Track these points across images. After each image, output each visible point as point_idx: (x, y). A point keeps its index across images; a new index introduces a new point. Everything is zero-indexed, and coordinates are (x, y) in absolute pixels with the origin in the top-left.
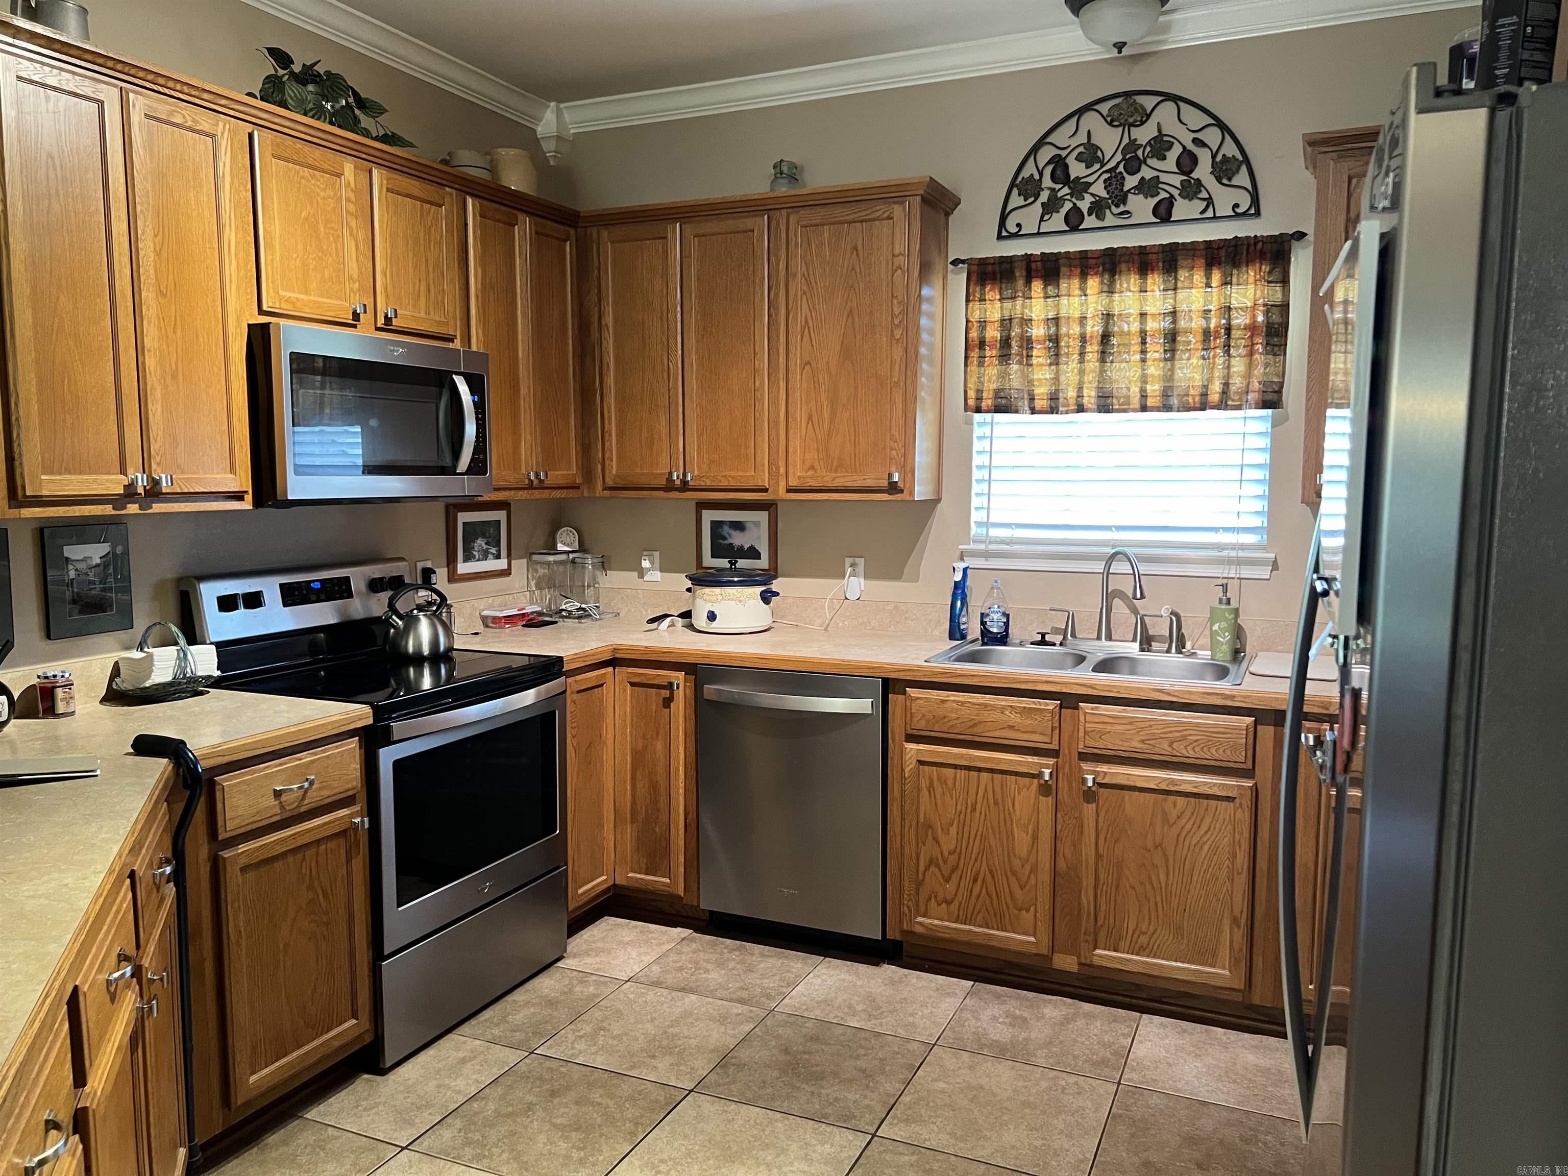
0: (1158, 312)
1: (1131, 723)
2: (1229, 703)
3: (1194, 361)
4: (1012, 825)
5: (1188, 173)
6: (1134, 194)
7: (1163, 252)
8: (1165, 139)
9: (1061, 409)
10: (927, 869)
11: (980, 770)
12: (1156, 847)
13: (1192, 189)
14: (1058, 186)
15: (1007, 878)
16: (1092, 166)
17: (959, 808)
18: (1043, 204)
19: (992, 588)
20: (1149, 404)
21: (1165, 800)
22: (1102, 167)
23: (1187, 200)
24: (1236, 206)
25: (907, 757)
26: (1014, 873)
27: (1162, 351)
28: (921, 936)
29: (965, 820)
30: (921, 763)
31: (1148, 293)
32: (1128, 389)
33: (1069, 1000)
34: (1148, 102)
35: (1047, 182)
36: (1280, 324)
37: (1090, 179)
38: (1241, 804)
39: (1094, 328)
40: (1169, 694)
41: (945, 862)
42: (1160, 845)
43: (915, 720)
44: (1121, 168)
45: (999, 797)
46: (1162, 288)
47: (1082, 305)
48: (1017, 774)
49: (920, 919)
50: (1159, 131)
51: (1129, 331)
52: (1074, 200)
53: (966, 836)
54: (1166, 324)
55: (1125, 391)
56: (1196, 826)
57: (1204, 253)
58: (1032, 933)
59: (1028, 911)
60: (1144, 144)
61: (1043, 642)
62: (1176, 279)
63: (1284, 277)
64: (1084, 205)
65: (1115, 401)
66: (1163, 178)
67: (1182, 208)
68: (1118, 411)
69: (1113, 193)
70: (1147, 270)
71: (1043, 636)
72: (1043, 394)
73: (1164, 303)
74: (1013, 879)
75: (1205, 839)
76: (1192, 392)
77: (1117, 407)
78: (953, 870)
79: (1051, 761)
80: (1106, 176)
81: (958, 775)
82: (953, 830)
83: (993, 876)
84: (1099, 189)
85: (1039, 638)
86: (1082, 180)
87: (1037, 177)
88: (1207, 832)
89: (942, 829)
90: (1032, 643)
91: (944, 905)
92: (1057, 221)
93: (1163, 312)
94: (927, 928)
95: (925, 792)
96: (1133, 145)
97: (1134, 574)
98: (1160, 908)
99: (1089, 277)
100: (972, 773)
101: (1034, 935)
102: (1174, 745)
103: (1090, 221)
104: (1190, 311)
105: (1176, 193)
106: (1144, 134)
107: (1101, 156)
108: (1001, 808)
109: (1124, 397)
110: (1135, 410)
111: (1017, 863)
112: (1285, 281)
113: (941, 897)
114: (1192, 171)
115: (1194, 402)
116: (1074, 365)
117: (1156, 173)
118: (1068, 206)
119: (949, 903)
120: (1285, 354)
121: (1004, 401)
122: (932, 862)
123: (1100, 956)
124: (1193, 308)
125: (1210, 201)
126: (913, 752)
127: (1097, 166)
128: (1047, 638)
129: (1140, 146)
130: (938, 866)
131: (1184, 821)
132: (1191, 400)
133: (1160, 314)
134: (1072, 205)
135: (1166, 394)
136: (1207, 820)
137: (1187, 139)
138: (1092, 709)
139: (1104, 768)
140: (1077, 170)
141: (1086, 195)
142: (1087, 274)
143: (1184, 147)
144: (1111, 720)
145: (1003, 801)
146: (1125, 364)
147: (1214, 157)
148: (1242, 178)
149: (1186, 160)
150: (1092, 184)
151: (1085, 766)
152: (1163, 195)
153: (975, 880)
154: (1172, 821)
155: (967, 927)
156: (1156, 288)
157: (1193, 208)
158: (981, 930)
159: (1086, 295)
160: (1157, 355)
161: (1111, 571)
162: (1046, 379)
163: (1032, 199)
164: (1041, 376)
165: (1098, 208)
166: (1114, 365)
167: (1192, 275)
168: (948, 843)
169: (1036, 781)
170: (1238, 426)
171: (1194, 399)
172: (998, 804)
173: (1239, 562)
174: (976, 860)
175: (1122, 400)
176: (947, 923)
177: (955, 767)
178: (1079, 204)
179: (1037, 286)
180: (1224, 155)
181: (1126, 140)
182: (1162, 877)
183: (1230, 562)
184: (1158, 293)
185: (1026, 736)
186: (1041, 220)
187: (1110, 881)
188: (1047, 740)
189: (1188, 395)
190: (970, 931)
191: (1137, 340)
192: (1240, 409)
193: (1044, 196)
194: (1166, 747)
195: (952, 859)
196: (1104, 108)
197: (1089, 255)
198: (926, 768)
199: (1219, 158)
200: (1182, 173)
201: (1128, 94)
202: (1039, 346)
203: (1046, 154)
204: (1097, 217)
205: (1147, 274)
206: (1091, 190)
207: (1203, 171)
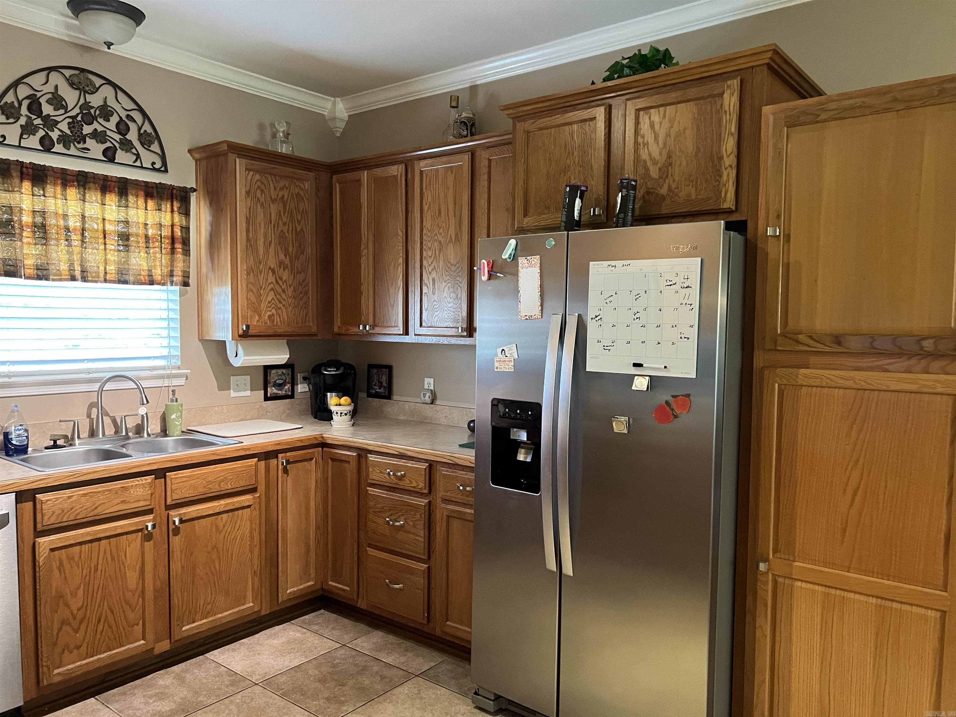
0: (114, 219)
1: (198, 478)
2: (248, 453)
3: (142, 254)
4: (125, 569)
5: (124, 135)
6: (89, 137)
7: (119, 182)
8: (109, 109)
9: (51, 277)
10: (60, 630)
11: (99, 539)
12: (213, 549)
13: (127, 145)
14: (34, 117)
15: (122, 607)
16: (59, 110)
17: (84, 574)
18: (21, 126)
19: (13, 411)
20: (108, 278)
21: (217, 519)
22: (66, 112)
23: (124, 152)
24: (153, 163)
25: (41, 549)
26: (127, 603)
27: (116, 244)
28: (60, 683)
29: (89, 580)
30: (52, 550)
31: (106, 206)
32: (98, 267)
33: (161, 672)
34: (98, 82)
35: (24, 111)
36: (186, 238)
37: (59, 119)
38: (255, 508)
39: (74, 223)
40: (218, 455)
41: (75, 619)
42: (215, 547)
43: (46, 518)
44: (79, 118)
45: (115, 554)
46: (117, 205)
47: (63, 205)
48: (127, 533)
49: (56, 671)
50: (105, 102)
51: (98, 229)
52: (46, 129)
53: (91, 591)
54: (120, 228)
55: (96, 268)
56: (233, 529)
57: (144, 188)
58: (141, 637)
59: (137, 625)
60: (96, 107)
61: (55, 446)
62: (127, 200)
63: (186, 212)
64: (55, 135)
65: (89, 274)
66: (109, 133)
67: (121, 156)
68: (92, 281)
69: (76, 133)
70: (106, 191)
71: (55, 442)
72: (30, 265)
73: (118, 215)
74: (127, 608)
75: (238, 534)
76: (143, 273)
77: (91, 279)
78: (81, 622)
79: (151, 517)
80: (70, 120)
81: (83, 550)
82: (81, 592)
83: (112, 613)
84: (64, 126)
85: (52, 443)
86: (51, 118)
87: (16, 104)
88: (238, 530)
89: (71, 594)
90: (46, 448)
91: (75, 651)
92: (33, 141)
93: (117, 220)
94: (64, 674)
95: (56, 572)
96: (86, 106)
97: (139, 388)
98: (217, 584)
99: (68, 187)
100: (94, 544)
101: (143, 639)
102: (221, 485)
103: (58, 148)
104: (138, 223)
105: (117, 145)
106: (95, 100)
107: (65, 104)
108: (117, 561)
109: (96, 272)
110: (101, 282)
111: (129, 595)
112: (187, 214)
113: (72, 646)
114: (126, 134)
115: (145, 280)
116: (62, 247)
117: (105, 129)
118: (41, 133)
119: (78, 647)
120: (189, 256)
121: (12, 268)
122: (64, 622)
123: (186, 630)
124: (140, 221)
125: (138, 156)
126: (46, 544)
127: (62, 111)
128: (59, 442)
129: (93, 107)
130: (69, 624)
131: (227, 527)
132: (142, 278)
133: (115, 221)
134: (44, 133)
135: (120, 272)
136: (239, 522)
137: (123, 114)
138: (175, 475)
139: (183, 510)
140: (47, 109)
141: (55, 129)
142: (66, 185)
143: (121, 118)
144: (186, 479)
145: (118, 556)
146: (95, 251)
147: (140, 129)
148: (155, 147)
149: (122, 127)
150: (60, 122)
151: (172, 513)
152: (108, 144)
153: (99, 621)
154: (220, 530)
155: (95, 658)
156: (113, 204)
157: (128, 158)
158: (106, 654)
159: (66, 200)
160: (113, 247)
161: (104, 389)
162: (32, 254)
163: (12, 120)
164: (28, 252)
165: (65, 140)
166: (87, 250)
167: (137, 200)
168: (75, 604)
169: (140, 533)
170: (164, 295)
171: (144, 278)
172: (114, 559)
173: (169, 377)
174: (99, 606)
175: (94, 275)
176: (79, 663)
177: (80, 544)
178: (50, 133)
179: (27, 185)
180: (145, 131)
181: (82, 101)
182: (217, 567)
183: (162, 377)
184: (114, 208)
185: (134, 505)
186: (21, 137)
187: (189, 581)
188: (147, 503)
189: (140, 275)
190: (98, 659)
191: (101, 236)
192: (164, 285)
193: (23, 121)
194: (217, 486)
195: (80, 615)
196: (68, 73)
197: (69, 173)
198: (56, 552)
199: (142, 131)
200: (119, 133)
201: (83, 70)
202: (29, 230)
203: (23, 91)
204: (64, 146)
205: (106, 194)
206: (59, 126)
207: (133, 136)
